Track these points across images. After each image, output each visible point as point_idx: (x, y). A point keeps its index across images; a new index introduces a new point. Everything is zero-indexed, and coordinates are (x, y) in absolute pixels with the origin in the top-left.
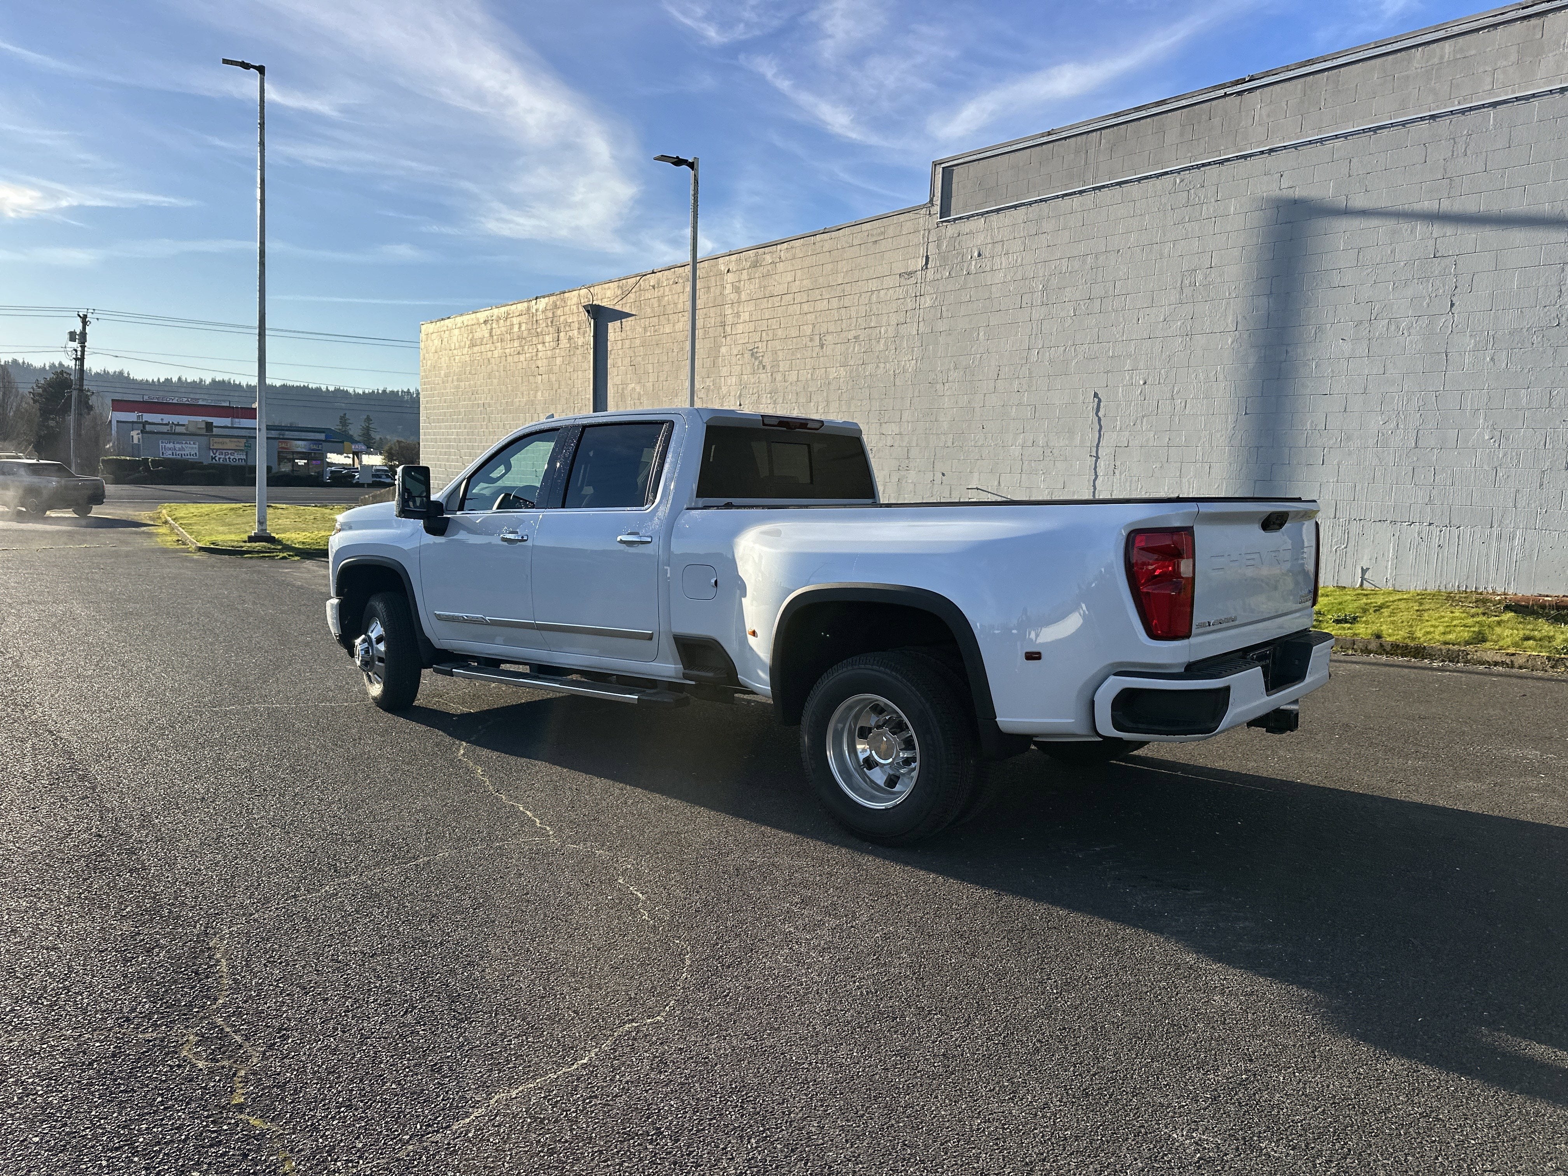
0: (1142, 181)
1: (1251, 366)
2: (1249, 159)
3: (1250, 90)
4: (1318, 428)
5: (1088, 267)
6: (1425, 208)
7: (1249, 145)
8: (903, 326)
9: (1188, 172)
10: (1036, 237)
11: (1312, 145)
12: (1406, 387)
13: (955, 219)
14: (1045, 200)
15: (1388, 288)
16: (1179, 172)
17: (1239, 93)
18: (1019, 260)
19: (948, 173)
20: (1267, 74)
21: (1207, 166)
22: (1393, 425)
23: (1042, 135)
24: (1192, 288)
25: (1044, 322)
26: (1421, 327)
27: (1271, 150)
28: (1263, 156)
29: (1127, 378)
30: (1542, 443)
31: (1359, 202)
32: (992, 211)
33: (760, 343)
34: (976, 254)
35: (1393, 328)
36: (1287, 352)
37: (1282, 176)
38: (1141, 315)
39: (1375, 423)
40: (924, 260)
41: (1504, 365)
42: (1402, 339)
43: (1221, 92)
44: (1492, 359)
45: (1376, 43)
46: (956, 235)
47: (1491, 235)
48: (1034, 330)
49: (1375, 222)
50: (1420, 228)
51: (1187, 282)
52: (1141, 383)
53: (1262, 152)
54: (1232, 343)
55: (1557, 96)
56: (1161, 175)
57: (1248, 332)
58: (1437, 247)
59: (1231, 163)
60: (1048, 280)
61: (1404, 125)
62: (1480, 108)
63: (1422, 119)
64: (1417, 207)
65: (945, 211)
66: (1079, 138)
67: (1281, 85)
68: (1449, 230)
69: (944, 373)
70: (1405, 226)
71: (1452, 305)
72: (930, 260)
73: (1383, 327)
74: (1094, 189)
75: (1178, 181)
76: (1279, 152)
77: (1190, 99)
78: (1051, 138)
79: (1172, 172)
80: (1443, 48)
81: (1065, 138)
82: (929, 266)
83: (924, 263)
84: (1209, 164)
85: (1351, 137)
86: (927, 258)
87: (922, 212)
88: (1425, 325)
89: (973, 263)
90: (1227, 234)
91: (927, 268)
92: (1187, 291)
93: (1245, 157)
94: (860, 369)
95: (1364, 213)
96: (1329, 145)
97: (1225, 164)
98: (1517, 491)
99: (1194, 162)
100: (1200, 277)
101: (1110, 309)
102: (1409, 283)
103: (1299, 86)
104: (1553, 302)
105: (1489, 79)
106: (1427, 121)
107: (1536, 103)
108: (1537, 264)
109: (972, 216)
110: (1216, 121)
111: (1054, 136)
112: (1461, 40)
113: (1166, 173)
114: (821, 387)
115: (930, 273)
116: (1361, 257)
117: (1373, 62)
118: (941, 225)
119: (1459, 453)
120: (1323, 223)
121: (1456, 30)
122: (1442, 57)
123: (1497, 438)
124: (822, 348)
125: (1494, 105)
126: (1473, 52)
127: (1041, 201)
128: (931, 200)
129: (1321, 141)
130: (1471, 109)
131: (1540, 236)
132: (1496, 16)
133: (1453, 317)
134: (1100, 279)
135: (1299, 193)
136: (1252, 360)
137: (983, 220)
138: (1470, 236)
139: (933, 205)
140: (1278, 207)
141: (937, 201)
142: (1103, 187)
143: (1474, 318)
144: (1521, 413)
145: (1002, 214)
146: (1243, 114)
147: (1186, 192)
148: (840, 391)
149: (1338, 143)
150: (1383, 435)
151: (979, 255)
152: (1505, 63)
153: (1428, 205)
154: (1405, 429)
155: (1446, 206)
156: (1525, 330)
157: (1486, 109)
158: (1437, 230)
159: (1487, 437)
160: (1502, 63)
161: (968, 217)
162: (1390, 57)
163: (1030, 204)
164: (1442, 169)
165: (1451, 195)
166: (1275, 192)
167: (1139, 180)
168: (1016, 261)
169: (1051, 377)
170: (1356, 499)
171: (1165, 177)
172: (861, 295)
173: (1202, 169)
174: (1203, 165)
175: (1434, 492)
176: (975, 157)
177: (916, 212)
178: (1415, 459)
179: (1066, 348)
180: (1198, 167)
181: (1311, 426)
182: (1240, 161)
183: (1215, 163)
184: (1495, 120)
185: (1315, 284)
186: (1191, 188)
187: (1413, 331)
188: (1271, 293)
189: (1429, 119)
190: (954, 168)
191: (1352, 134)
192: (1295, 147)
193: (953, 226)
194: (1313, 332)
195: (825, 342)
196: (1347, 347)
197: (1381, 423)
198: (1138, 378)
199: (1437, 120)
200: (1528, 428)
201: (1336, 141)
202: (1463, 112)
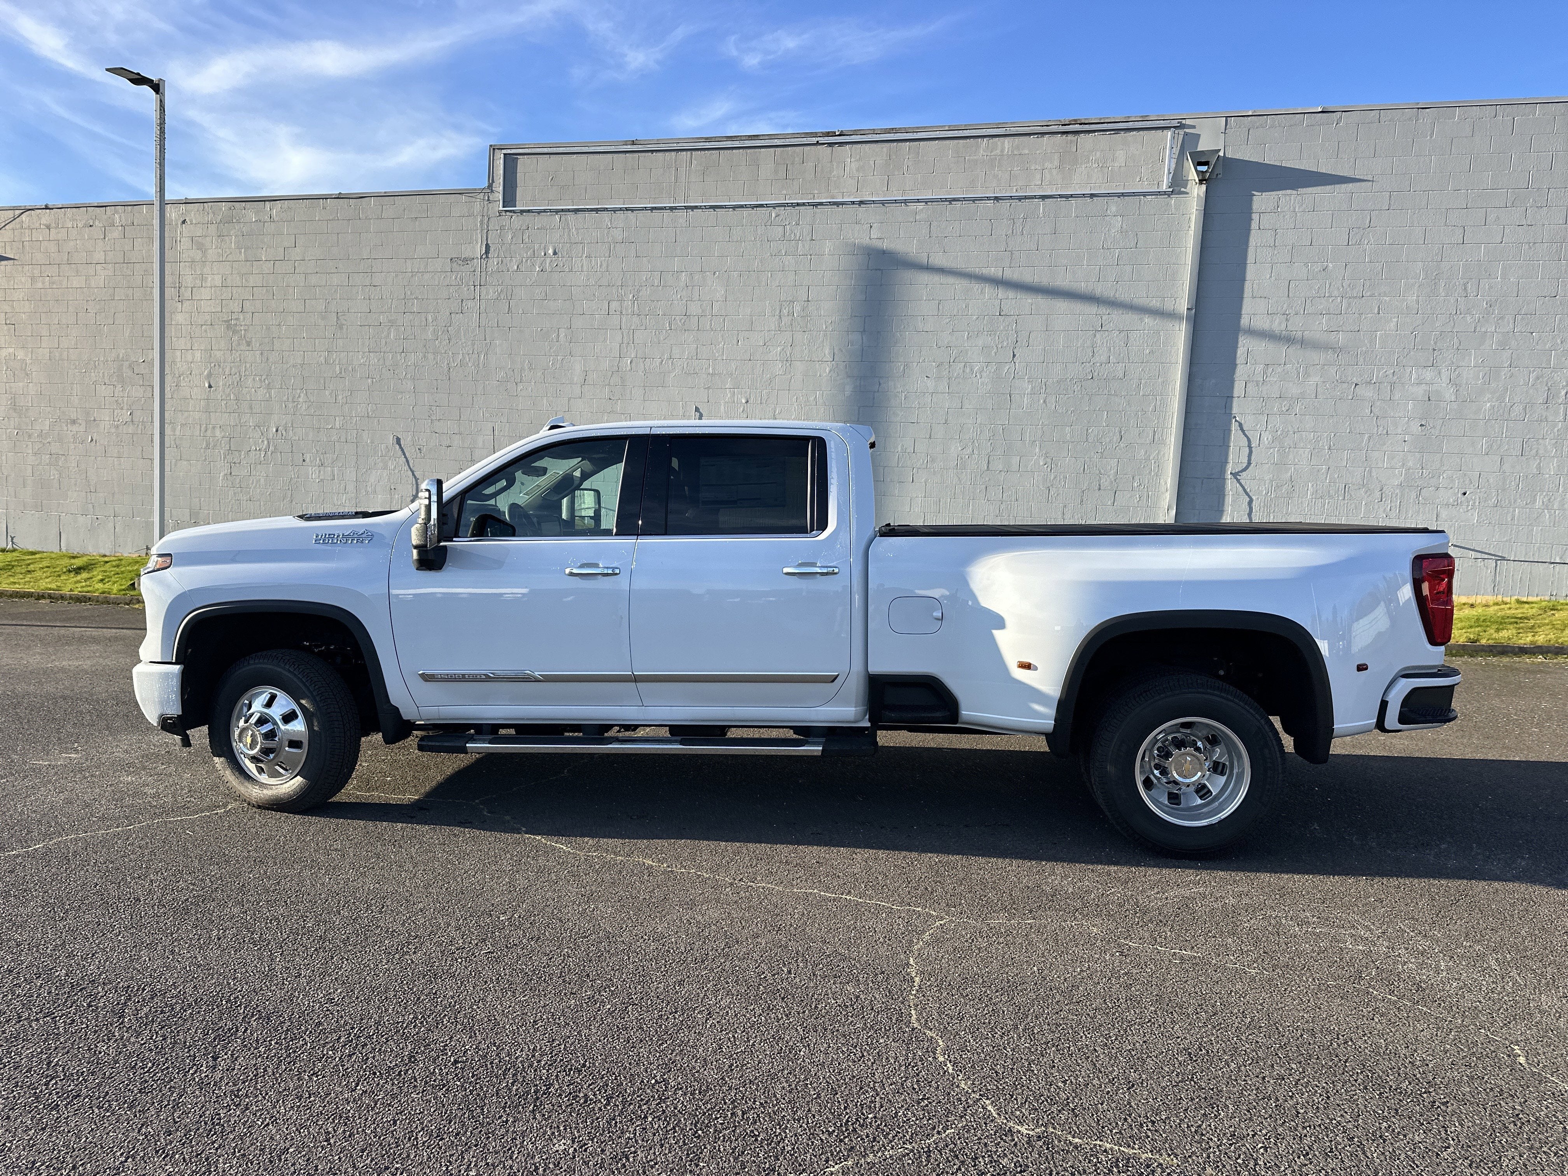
0: (737, 209)
1: (847, 393)
2: (841, 206)
3: (841, 144)
4: (908, 451)
5: (682, 284)
6: (992, 274)
7: (841, 194)
8: (457, 315)
9: (783, 208)
10: (623, 245)
11: (898, 205)
12: (979, 421)
13: (522, 212)
14: (632, 210)
15: (964, 337)
16: (774, 206)
17: (830, 145)
18: (604, 265)
19: (511, 162)
20: (855, 133)
21: (801, 205)
22: (969, 451)
23: (626, 143)
24: (790, 318)
25: (637, 333)
26: (990, 372)
27: (861, 203)
28: (854, 206)
29: (729, 395)
30: (1082, 468)
31: (938, 260)
32: (569, 210)
33: (241, 314)
34: (551, 252)
35: (968, 370)
36: (880, 384)
37: (871, 227)
38: (741, 338)
39: (955, 448)
40: (484, 249)
41: (1053, 406)
42: (975, 380)
43: (814, 140)
44: (1045, 402)
45: (949, 126)
46: (524, 227)
47: (1041, 301)
48: (625, 339)
49: (951, 280)
50: (988, 290)
51: (785, 312)
52: (744, 401)
53: (853, 203)
54: (830, 372)
55: (1088, 200)
56: (757, 207)
57: (845, 363)
58: (1002, 306)
59: (824, 207)
60: (639, 291)
61: (974, 201)
62: (1033, 198)
63: (988, 198)
64: (985, 271)
65: (509, 199)
66: (667, 154)
67: (868, 145)
68: (1011, 294)
69: (516, 371)
70: (976, 287)
71: (1014, 356)
72: (492, 249)
73: (960, 368)
74: (686, 208)
75: (773, 215)
76: (868, 205)
77: (783, 140)
78: (635, 148)
79: (767, 206)
80: (1003, 143)
81: (652, 151)
82: (490, 256)
83: (484, 251)
84: (804, 204)
85: (930, 203)
86: (488, 247)
87: (478, 197)
88: (993, 370)
89: (548, 261)
90: (822, 272)
91: (487, 257)
92: (785, 320)
93: (837, 204)
94: (399, 358)
95: (941, 271)
96: (912, 207)
97: (819, 207)
98: (1065, 506)
99: (789, 199)
100: (797, 308)
101: (708, 328)
102: (980, 334)
103: (885, 149)
104: (1088, 360)
105: (1038, 176)
106: (992, 201)
107: (1073, 201)
108: (1076, 329)
109: (545, 211)
110: (810, 165)
111: (640, 146)
112: (1017, 139)
113: (761, 206)
114: (341, 373)
115: (493, 262)
116: (941, 307)
117: (948, 142)
118: (504, 214)
119: (1021, 476)
120: (908, 275)
121: (1014, 130)
122: (1002, 151)
123: (1049, 464)
124: (341, 328)
125: (1043, 197)
126: (1027, 152)
127: (627, 209)
128: (490, 186)
129: (905, 202)
130: (1026, 198)
131: (1079, 307)
132: (1042, 126)
133: (1015, 365)
134: (696, 297)
135: (885, 245)
136: (848, 390)
137: (557, 217)
138: (1028, 300)
139: (492, 191)
140: (869, 255)
141: (499, 187)
142: (696, 207)
143: (1031, 367)
144: (1066, 445)
145: (580, 215)
146: (835, 164)
147: (782, 227)
148: (370, 381)
149: (921, 206)
150: (962, 459)
151: (555, 253)
152: (1050, 166)
153: (993, 271)
154: (979, 455)
155: (1010, 274)
156: (1068, 380)
157: (1036, 200)
158: (1001, 293)
159: (1041, 464)
160: (1048, 165)
161: (539, 212)
162: (961, 141)
163: (615, 210)
164: (1005, 243)
165: (1012, 266)
166: (866, 241)
167: (735, 207)
168: (601, 266)
169: (647, 388)
170: (941, 511)
171: (760, 209)
172: (397, 276)
173: (796, 208)
174: (798, 204)
175: (1002, 507)
176: (545, 150)
177: (470, 195)
178: (987, 479)
179: (662, 361)
180: (793, 205)
181: (902, 449)
182: (833, 206)
183: (809, 204)
184: (1044, 210)
185: (903, 327)
186: (787, 223)
187: (984, 374)
188: (864, 331)
189: (994, 200)
190: (519, 157)
191: (932, 201)
192: (883, 203)
193: (519, 218)
194: (902, 368)
195: (344, 322)
196: (930, 384)
197: (960, 449)
198: (739, 396)
199: (1000, 201)
200: (1071, 456)
201: (918, 204)
202: (1020, 199)
